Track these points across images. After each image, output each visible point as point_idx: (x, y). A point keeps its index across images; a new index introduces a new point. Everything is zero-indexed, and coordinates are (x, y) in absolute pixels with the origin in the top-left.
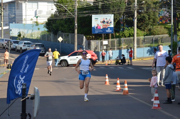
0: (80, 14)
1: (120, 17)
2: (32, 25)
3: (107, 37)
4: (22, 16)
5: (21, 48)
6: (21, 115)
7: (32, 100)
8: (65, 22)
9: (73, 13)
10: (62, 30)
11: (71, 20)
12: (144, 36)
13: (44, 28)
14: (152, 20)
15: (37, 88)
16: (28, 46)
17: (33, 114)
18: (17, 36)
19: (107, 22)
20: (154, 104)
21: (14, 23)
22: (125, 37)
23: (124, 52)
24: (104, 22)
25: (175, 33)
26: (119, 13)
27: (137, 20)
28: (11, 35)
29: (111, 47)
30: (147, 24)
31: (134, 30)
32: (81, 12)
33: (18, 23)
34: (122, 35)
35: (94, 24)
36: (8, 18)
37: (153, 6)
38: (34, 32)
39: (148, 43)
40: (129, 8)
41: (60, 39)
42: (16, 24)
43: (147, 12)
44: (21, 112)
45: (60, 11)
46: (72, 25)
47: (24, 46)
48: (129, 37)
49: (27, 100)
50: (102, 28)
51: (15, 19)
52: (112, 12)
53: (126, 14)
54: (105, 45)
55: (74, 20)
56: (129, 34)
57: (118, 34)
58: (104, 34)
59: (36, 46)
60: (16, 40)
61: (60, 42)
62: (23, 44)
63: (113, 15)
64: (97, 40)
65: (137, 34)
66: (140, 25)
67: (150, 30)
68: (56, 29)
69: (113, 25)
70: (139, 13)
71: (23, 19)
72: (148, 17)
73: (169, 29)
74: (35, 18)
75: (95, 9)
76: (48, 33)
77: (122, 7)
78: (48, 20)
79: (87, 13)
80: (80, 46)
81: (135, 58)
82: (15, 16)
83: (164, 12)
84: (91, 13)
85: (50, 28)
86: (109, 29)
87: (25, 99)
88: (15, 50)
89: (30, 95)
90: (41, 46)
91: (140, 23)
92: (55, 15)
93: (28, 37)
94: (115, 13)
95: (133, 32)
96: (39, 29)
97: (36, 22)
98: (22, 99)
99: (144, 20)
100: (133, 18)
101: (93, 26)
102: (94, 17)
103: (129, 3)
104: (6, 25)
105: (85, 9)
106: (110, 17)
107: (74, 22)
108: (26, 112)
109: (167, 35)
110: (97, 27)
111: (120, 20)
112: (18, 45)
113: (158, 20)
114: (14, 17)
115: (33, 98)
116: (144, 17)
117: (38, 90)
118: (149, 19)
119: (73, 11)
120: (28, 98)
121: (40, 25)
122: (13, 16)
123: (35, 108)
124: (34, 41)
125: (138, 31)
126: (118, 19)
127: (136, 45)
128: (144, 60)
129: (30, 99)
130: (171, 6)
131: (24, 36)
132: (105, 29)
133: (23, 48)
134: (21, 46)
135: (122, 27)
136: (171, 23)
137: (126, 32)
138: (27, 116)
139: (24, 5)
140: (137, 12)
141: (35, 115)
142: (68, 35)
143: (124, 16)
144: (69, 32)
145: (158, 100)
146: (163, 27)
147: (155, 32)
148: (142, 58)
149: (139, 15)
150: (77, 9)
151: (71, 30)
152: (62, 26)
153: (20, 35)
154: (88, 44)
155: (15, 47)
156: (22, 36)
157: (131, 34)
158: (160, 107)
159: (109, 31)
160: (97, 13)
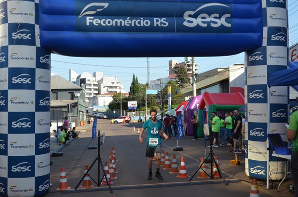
0: (123, 101)
3: (134, 111)
10: (115, 108)
13: (108, 108)
19: (134, 105)
23: (142, 117)
25: (162, 109)
27: (147, 103)
28: (94, 111)
29: (136, 115)
31: (145, 108)
35: (129, 105)
36: (92, 103)
37: (153, 97)
38: (103, 109)
40: (143, 99)
41: (115, 112)
43: (151, 100)
44: (98, 142)
45: (115, 100)
48: (143, 111)
51: (95, 104)
52: (136, 101)
53: (142, 101)
57: (139, 110)
66: (148, 106)
68: (113, 108)
69: (137, 106)
70: (147, 101)
71: (99, 104)
73: (160, 107)
74: (104, 103)
75: (129, 99)
77: (140, 98)
78: (109, 104)
80: (123, 115)
82: (95, 102)
83: (158, 100)
84: (127, 101)
85: (110, 107)
87: (99, 136)
92: (112, 102)
94: (138, 101)
96: (105, 108)
97: (104, 105)
99: (150, 104)
102: (129, 102)
103: (143, 96)
104: (91, 106)
105: (125, 99)
106: (135, 103)
107: (120, 105)
109: (160, 110)
110: (130, 107)
112: (96, 115)
113: (155, 103)
115: (102, 136)
116: (150, 102)
117: (104, 133)
118: (152, 103)
119: (120, 100)
121: (106, 106)
123: (103, 140)
124: (103, 113)
125: (147, 108)
126: (139, 103)
131: (99, 111)
132: (133, 107)
134: (98, 115)
135: (141, 107)
136: (161, 105)
137: (142, 109)
138: (100, 143)
139: (99, 98)
142: (118, 110)
146: (157, 106)
150: (122, 99)
151: (119, 108)
152: (115, 106)
153: (97, 111)
159: (135, 108)
160: (130, 101)
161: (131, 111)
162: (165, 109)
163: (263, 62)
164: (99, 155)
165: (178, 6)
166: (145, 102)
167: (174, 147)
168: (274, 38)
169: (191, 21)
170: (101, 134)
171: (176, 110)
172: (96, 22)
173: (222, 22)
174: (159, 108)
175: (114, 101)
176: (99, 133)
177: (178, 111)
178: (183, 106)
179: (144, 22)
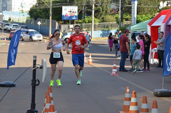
0: (53, 5)
1: (82, 9)
2: (19, 13)
3: (72, 22)
4: (12, 6)
5: (11, 29)
6: (32, 81)
7: (41, 69)
8: (42, 11)
9: (49, 5)
10: (41, 17)
11: (47, 10)
12: (99, 22)
13: (28, 15)
14: (105, 11)
15: (45, 60)
16: (16, 28)
17: (42, 80)
18: (8, 20)
19: (73, 12)
20: (113, 72)
21: (6, 11)
22: (86, 23)
24: (71, 11)
25: (122, 21)
26: (81, 5)
27: (94, 11)
28: (4, 19)
30: (101, 14)
31: (92, 18)
32: (54, 4)
33: (8, 11)
34: (84, 22)
35: (64, 13)
36: (1, 7)
38: (20, 17)
39: (102, 27)
40: (88, 2)
41: (39, 23)
42: (8, 12)
43: (101, 6)
44: (32, 79)
46: (48, 13)
47: (13, 27)
48: (88, 23)
49: (37, 69)
50: (69, 16)
52: (77, 5)
53: (86, 7)
54: (71, 28)
55: (50, 10)
56: (89, 21)
57: (80, 21)
58: (71, 20)
59: (21, 28)
60: (7, 23)
61: (39, 25)
62: (12, 26)
63: (77, 7)
64: (65, 24)
65: (94, 21)
66: (96, 15)
67: (103, 18)
68: (36, 16)
69: (77, 14)
70: (96, 6)
71: (12, 8)
72: (102, 9)
73: (117, 18)
74: (21, 7)
75: (65, 2)
76: (30, 19)
77: (84, 2)
78: (31, 9)
79: (59, 5)
81: (93, 38)
82: (7, 5)
83: (113, 6)
84: (61, 5)
85: (32, 15)
86: (74, 17)
87: (35, 68)
88: (6, 30)
89: (39, 65)
90: (25, 27)
91: (96, 13)
93: (16, 21)
94: (79, 5)
95: (91, 20)
96: (24, 15)
97: (22, 10)
98: (33, 68)
99: (99, 11)
100: (92, 9)
101: (63, 14)
102: (64, 7)
105: (57, 2)
106: (75, 9)
107: (50, 11)
108: (36, 79)
109: (115, 22)
110: (66, 15)
111: (82, 10)
112: (8, 26)
113: (109, 11)
114: (6, 7)
115: (41, 68)
116: (99, 9)
117: (46, 61)
118: (103, 10)
119: (49, 3)
120: (38, 68)
121: (24, 13)
122: (5, 5)
124: (20, 24)
125: (95, 19)
126: (81, 10)
127: (93, 29)
128: (99, 40)
129: (39, 68)
130: (119, 2)
131: (13, 20)
132: (71, 17)
133: (13, 29)
135: (84, 16)
136: (119, 14)
137: (86, 19)
138: (36, 81)
140: (94, 6)
141: (43, 81)
142: (45, 21)
143: (85, 8)
144: (45, 18)
145: (115, 69)
146: (112, 16)
147: (107, 20)
148: (97, 38)
149: (96, 8)
150: (52, 2)
151: (47, 17)
152: (41, 14)
153: (10, 20)
154: (59, 27)
155: (7, 28)
156: (11, 20)
157: (90, 21)
158: (117, 74)
159: (74, 18)
160: (66, 5)
161: (66, 22)
162: (125, 22)
164: (33, 105)
166: (91, 8)
167: (156, 90)
170: (39, 63)
171: (150, 24)
174: (115, 20)
175: (39, 3)
176: (35, 61)
177: (154, 24)
178: (163, 17)
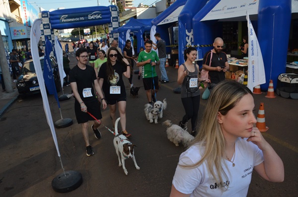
163: (112, 27)
165: (86, 14)
168: (114, 20)
169: (90, 17)
172: (65, 21)
173: (99, 16)
179: (78, 19)
